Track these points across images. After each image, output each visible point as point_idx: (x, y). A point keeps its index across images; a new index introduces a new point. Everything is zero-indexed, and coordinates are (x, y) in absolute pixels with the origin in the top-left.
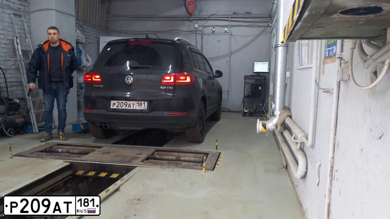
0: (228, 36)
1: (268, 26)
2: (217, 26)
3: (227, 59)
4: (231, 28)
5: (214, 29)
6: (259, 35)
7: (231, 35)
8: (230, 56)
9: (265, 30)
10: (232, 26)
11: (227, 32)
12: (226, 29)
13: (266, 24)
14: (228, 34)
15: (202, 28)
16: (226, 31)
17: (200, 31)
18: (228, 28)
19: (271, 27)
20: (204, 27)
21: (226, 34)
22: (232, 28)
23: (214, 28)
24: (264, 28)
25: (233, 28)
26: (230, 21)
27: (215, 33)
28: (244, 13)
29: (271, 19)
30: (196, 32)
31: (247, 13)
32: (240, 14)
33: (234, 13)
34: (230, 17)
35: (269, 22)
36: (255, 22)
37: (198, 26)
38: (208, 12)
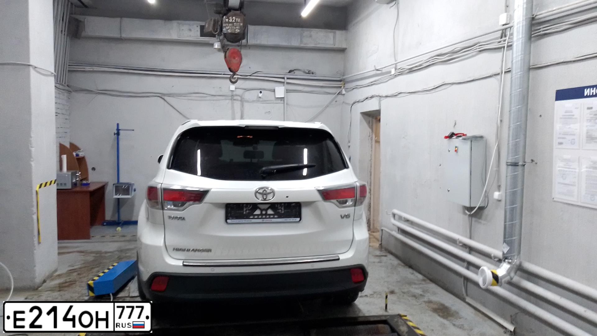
0: (282, 106)
1: (340, 93)
2: (265, 89)
5: (260, 95)
7: (287, 104)
9: (334, 99)
14: (282, 102)
15: (242, 91)
17: (239, 96)
23: (261, 92)
24: (332, 96)
26: (285, 83)
27: (261, 100)
28: (305, 72)
29: (343, 84)
30: (232, 97)
31: (309, 73)
32: (298, 74)
33: (290, 72)
34: (286, 78)
35: (341, 87)
36: (322, 87)
37: (236, 89)
38: (250, 68)
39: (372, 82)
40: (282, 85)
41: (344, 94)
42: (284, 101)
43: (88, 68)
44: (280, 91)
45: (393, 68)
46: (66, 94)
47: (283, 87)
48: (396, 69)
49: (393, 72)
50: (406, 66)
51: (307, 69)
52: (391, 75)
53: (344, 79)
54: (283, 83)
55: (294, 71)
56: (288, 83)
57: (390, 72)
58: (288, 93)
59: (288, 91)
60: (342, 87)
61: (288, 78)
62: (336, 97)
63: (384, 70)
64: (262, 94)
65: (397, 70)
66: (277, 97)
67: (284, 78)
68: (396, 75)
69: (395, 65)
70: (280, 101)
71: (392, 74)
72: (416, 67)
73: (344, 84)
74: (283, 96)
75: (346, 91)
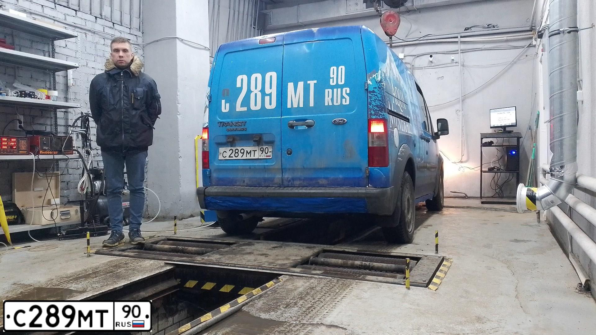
0: (458, 69)
1: (530, 46)
2: (437, 53)
3: (458, 107)
4: (462, 54)
5: (431, 59)
6: (514, 63)
7: (463, 66)
8: (463, 101)
9: (524, 53)
10: (463, 51)
11: (454, 62)
12: (452, 57)
13: (527, 43)
14: (457, 64)
15: (412, 58)
16: (453, 60)
17: (409, 63)
18: (457, 54)
19: (535, 46)
20: (414, 57)
21: (454, 64)
22: (464, 54)
23: (431, 56)
24: (522, 50)
25: (466, 53)
27: (433, 65)
28: (483, 27)
29: (534, 33)
31: (489, 26)
32: (475, 31)
33: (466, 29)
35: (530, 38)
36: (507, 41)
37: (404, 57)
38: (420, 32)
40: (456, 45)
42: (459, 63)
51: (486, 23)
54: (457, 42)
55: (472, 28)
56: (461, 42)
60: (533, 38)
61: (461, 37)
62: (525, 51)
67: (457, 37)
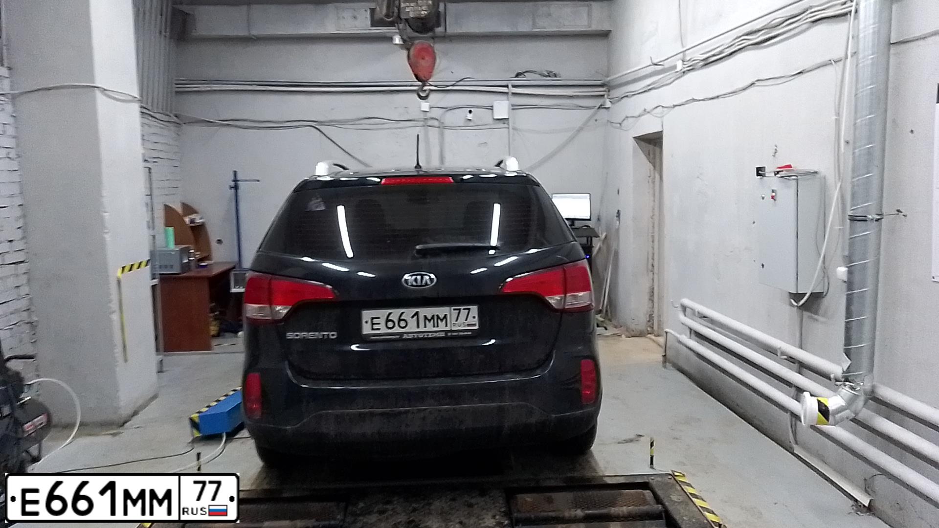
0: (505, 133)
1: (602, 107)
2: (478, 107)
4: (512, 111)
5: (470, 116)
6: (580, 130)
7: (513, 128)
9: (593, 116)
13: (597, 102)
14: (506, 126)
15: (441, 111)
17: (437, 119)
19: (607, 108)
20: (444, 110)
22: (516, 111)
23: (470, 112)
24: (589, 111)
26: (510, 94)
27: (471, 124)
28: (542, 75)
29: (607, 90)
30: (426, 121)
31: (549, 75)
32: (531, 79)
33: (518, 75)
34: (510, 86)
35: (603, 96)
36: (571, 97)
37: (431, 108)
38: (452, 72)
39: (649, 85)
40: (504, 97)
41: (609, 108)
42: (508, 124)
43: (203, 87)
44: (502, 108)
45: (678, 60)
46: (172, 128)
47: (507, 102)
48: (683, 61)
49: (680, 66)
50: (698, 55)
51: (544, 69)
52: (677, 72)
53: (609, 82)
54: (507, 93)
55: (525, 74)
56: (514, 94)
57: (675, 67)
58: (514, 111)
59: (514, 107)
60: (606, 96)
61: (514, 86)
62: (595, 114)
63: (667, 64)
64: (472, 114)
65: (685, 63)
66: (495, 118)
67: (507, 86)
68: (684, 72)
69: (682, 54)
70: (502, 125)
71: (678, 69)
72: (714, 55)
73: (609, 91)
74: (507, 117)
75: (611, 102)
